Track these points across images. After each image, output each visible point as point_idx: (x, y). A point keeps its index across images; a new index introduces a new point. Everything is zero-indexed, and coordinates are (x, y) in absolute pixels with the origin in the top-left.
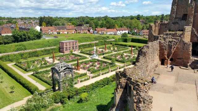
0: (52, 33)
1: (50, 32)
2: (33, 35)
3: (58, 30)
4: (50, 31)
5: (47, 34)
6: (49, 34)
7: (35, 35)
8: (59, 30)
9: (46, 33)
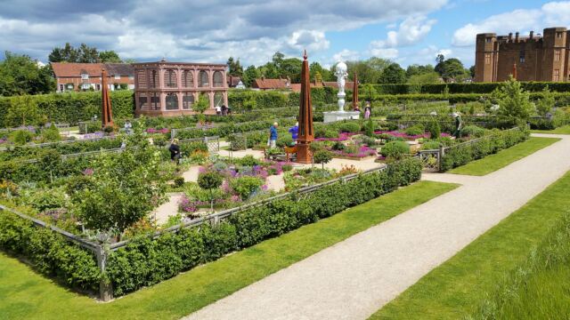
0: (94, 86)
1: (85, 81)
2: (12, 80)
3: (117, 78)
4: (87, 77)
5: (76, 88)
6: (85, 90)
7: (22, 79)
8: (121, 76)
9: (73, 85)
